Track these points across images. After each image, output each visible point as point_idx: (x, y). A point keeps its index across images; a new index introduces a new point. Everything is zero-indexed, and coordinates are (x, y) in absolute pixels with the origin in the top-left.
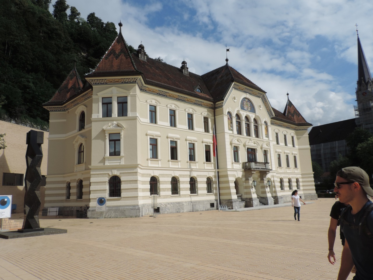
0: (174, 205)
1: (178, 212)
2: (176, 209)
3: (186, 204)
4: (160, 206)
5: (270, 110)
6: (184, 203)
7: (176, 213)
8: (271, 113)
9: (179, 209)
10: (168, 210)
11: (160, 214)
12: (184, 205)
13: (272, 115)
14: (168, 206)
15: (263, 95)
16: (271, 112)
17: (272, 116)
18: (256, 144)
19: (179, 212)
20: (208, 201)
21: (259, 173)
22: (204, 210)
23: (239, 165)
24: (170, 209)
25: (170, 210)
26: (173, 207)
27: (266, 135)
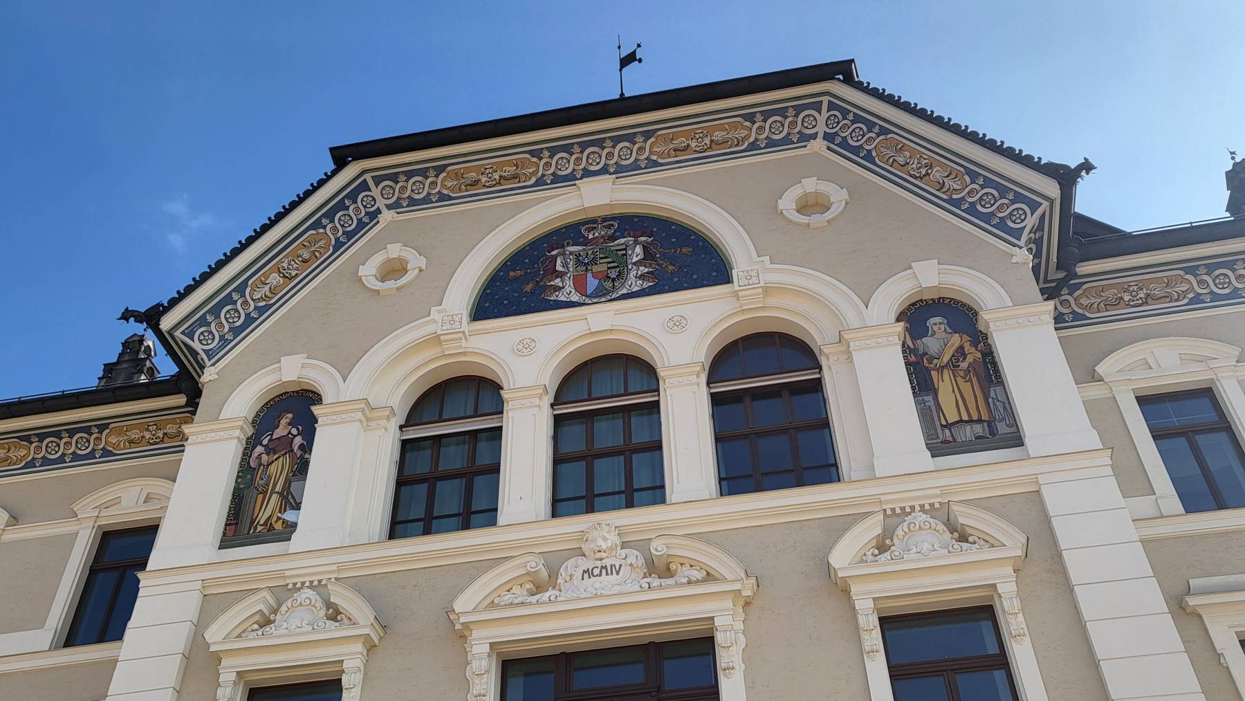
5: (974, 176)
8: (1003, 191)
13: (1018, 198)
15: (832, 106)
16: (988, 183)
17: (1034, 206)
18: (682, 576)
27: (970, 421)
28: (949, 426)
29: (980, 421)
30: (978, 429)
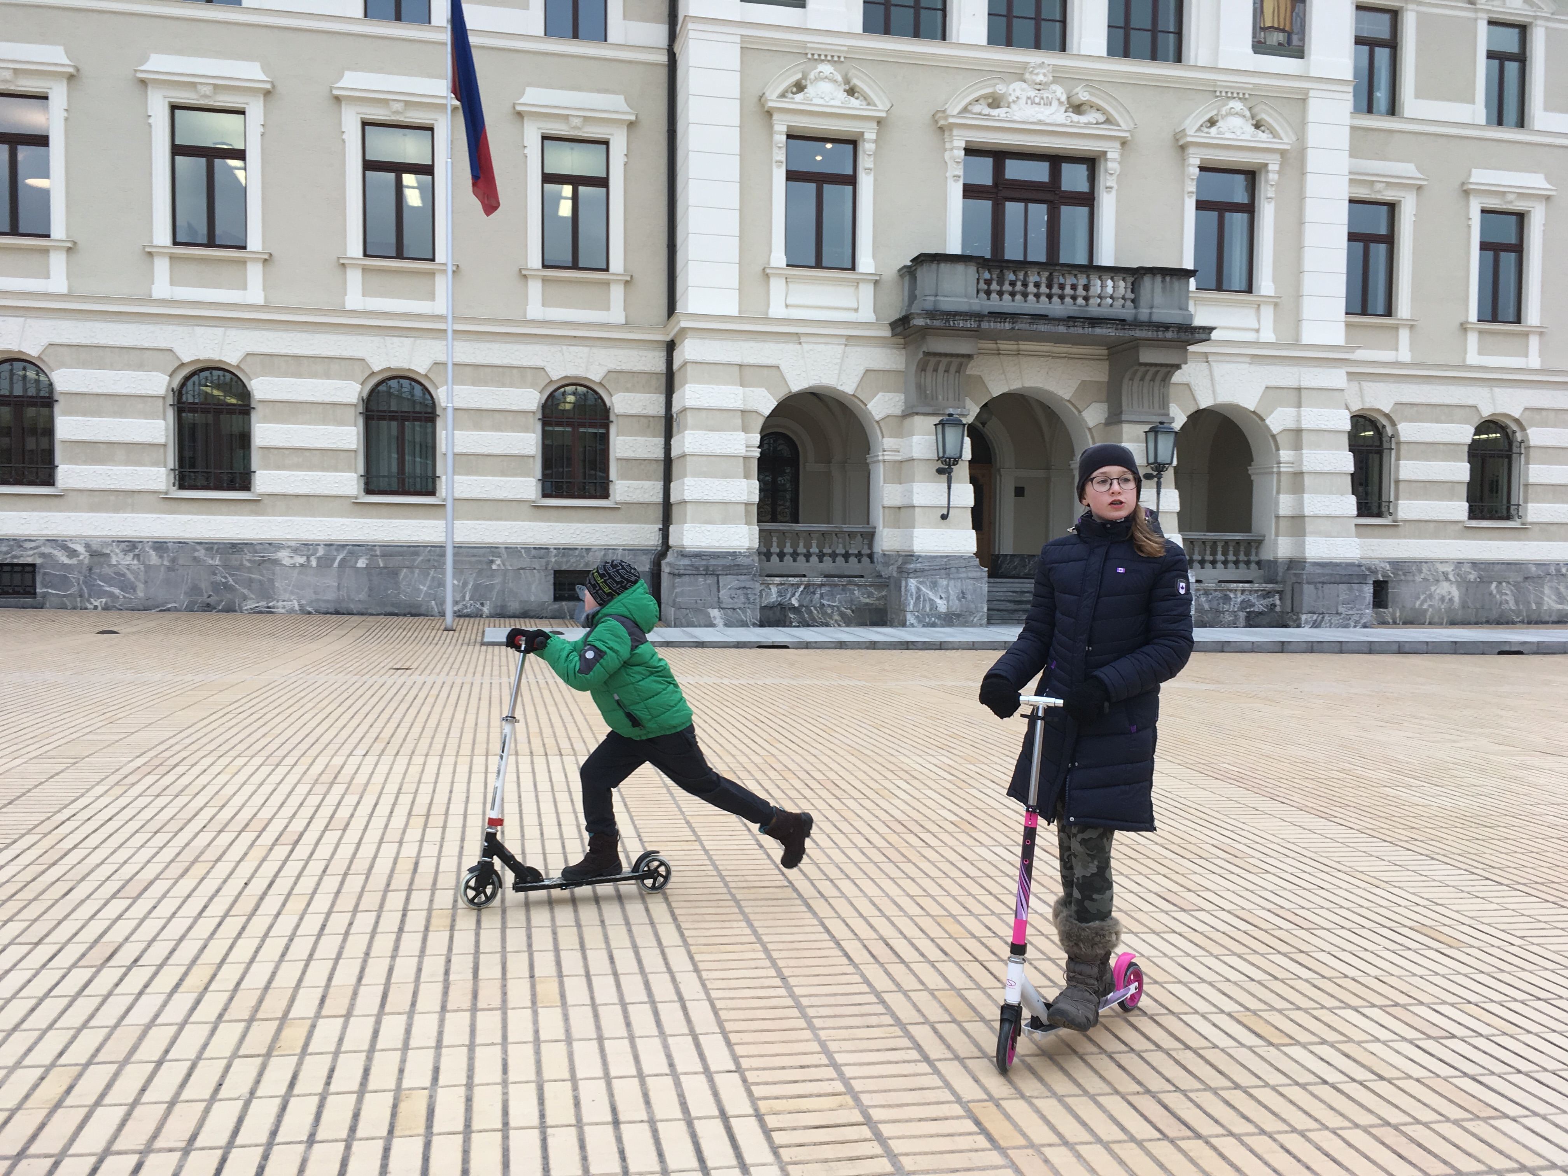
0: (173, 560)
1: (208, 608)
2: (195, 589)
3: (301, 560)
4: (43, 555)
6: (284, 556)
7: (190, 609)
9: (227, 587)
10: (117, 591)
11: (42, 607)
12: (276, 562)
14: (121, 560)
18: (1092, 117)
19: (229, 609)
20: (541, 551)
21: (1106, 365)
22: (486, 610)
23: (851, 290)
24: (140, 586)
25: (134, 589)
26: (169, 569)
27: (1278, 29)
28: (1263, 29)
29: (1283, 31)
30: (1281, 37)
